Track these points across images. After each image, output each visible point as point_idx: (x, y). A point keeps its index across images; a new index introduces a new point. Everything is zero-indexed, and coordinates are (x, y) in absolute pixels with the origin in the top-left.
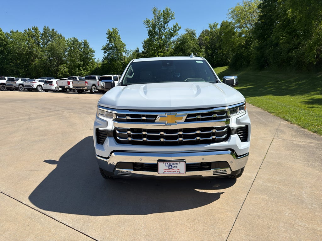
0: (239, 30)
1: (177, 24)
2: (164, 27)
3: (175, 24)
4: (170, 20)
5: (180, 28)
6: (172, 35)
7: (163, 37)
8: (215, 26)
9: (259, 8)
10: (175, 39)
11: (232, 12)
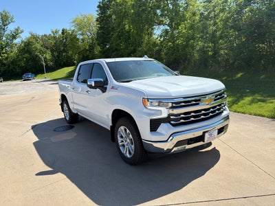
0: (81, 37)
1: (18, 28)
2: (4, 29)
3: (16, 28)
4: (9, 23)
5: (22, 32)
6: (14, 37)
7: (4, 39)
8: (57, 32)
9: (97, 20)
10: (17, 41)
11: (74, 22)
